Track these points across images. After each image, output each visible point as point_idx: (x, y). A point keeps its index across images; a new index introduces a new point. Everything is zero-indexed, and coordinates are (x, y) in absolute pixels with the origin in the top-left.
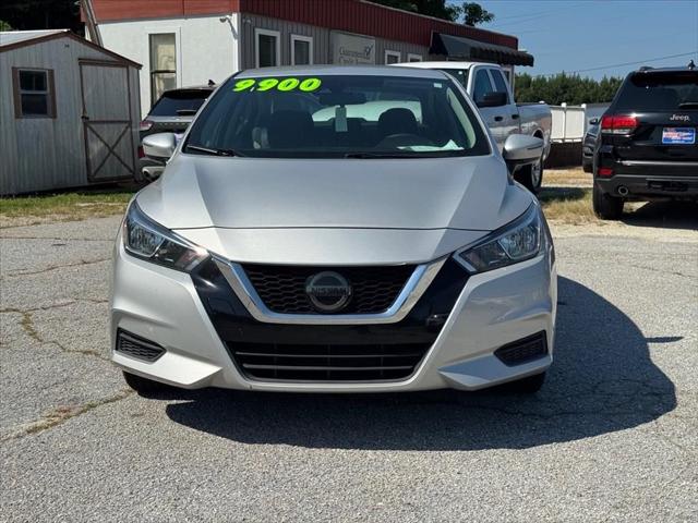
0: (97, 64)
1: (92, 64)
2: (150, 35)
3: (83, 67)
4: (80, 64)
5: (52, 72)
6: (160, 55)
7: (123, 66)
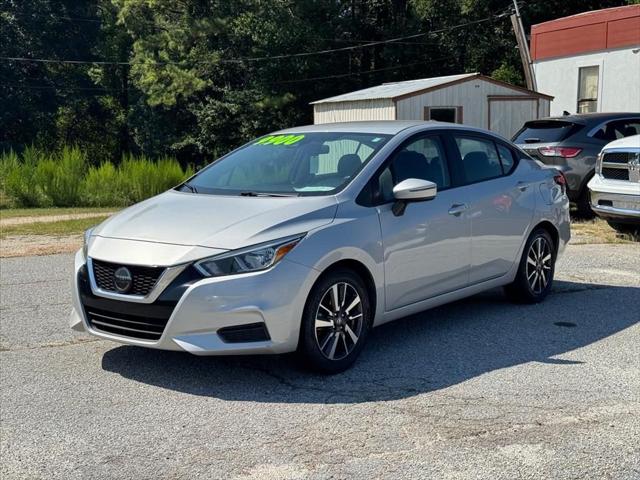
0: (508, 99)
1: (500, 99)
2: (580, 69)
3: (492, 103)
4: (489, 100)
5: (460, 108)
6: (588, 85)
7: (533, 99)
